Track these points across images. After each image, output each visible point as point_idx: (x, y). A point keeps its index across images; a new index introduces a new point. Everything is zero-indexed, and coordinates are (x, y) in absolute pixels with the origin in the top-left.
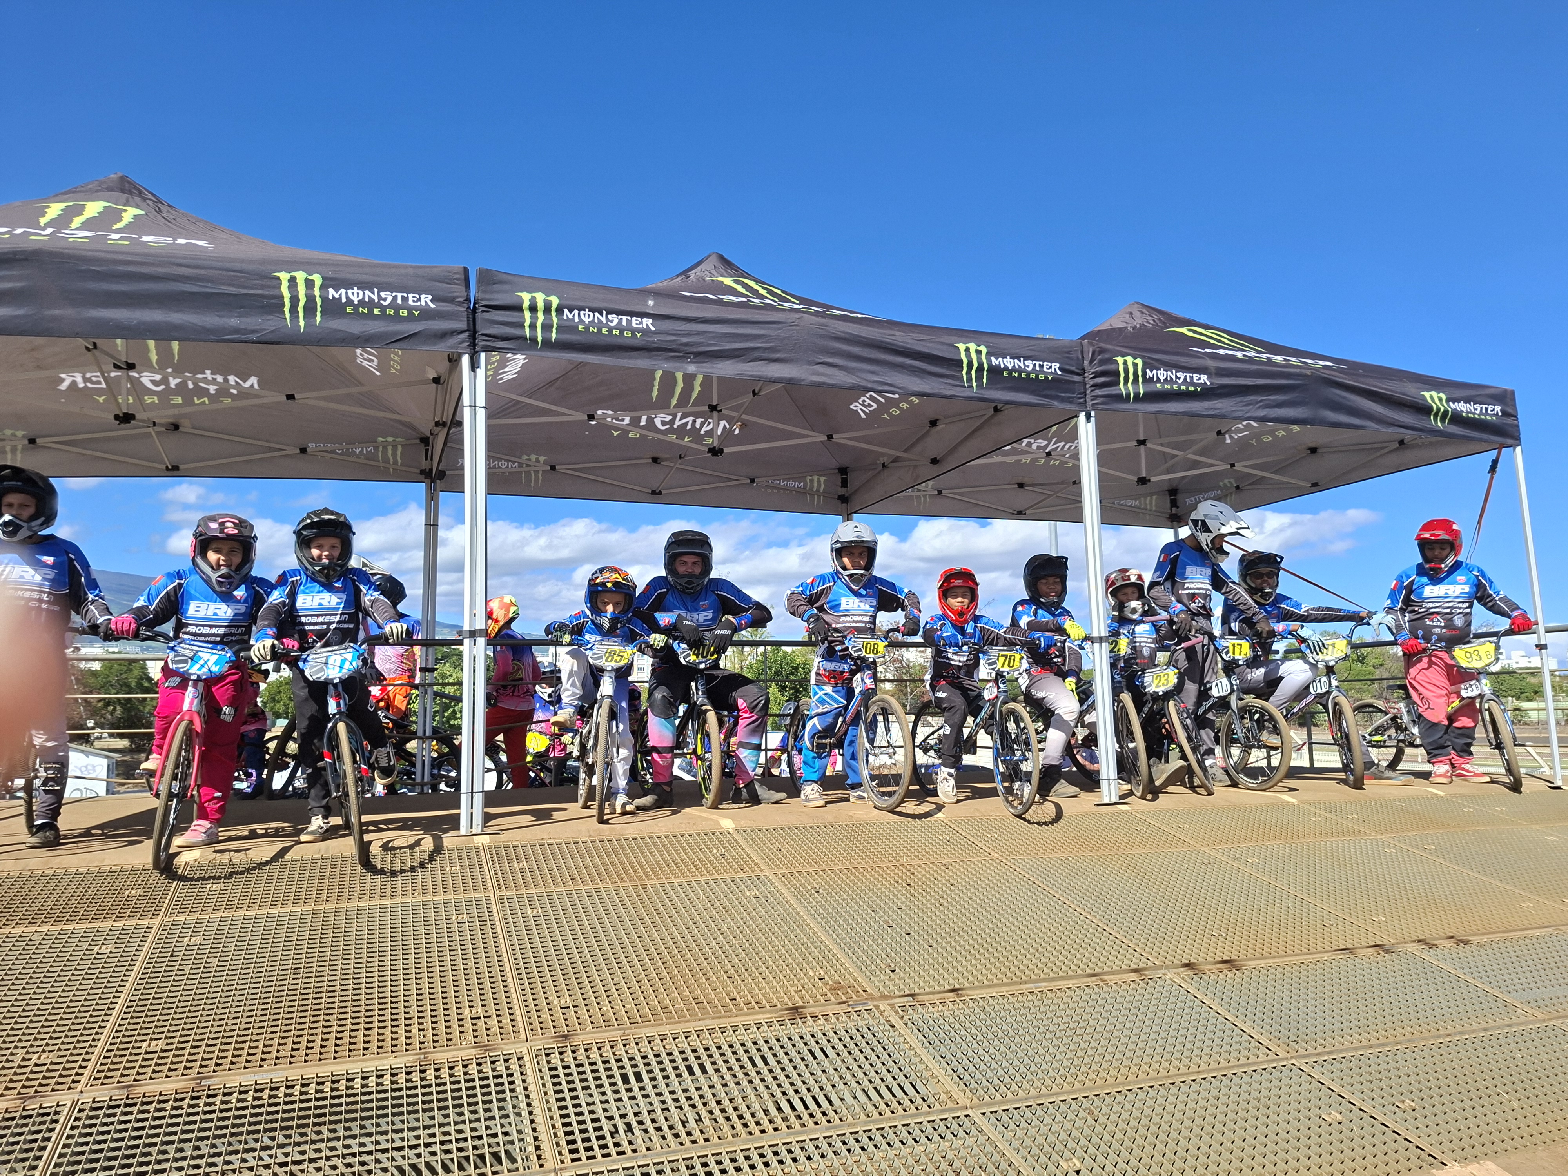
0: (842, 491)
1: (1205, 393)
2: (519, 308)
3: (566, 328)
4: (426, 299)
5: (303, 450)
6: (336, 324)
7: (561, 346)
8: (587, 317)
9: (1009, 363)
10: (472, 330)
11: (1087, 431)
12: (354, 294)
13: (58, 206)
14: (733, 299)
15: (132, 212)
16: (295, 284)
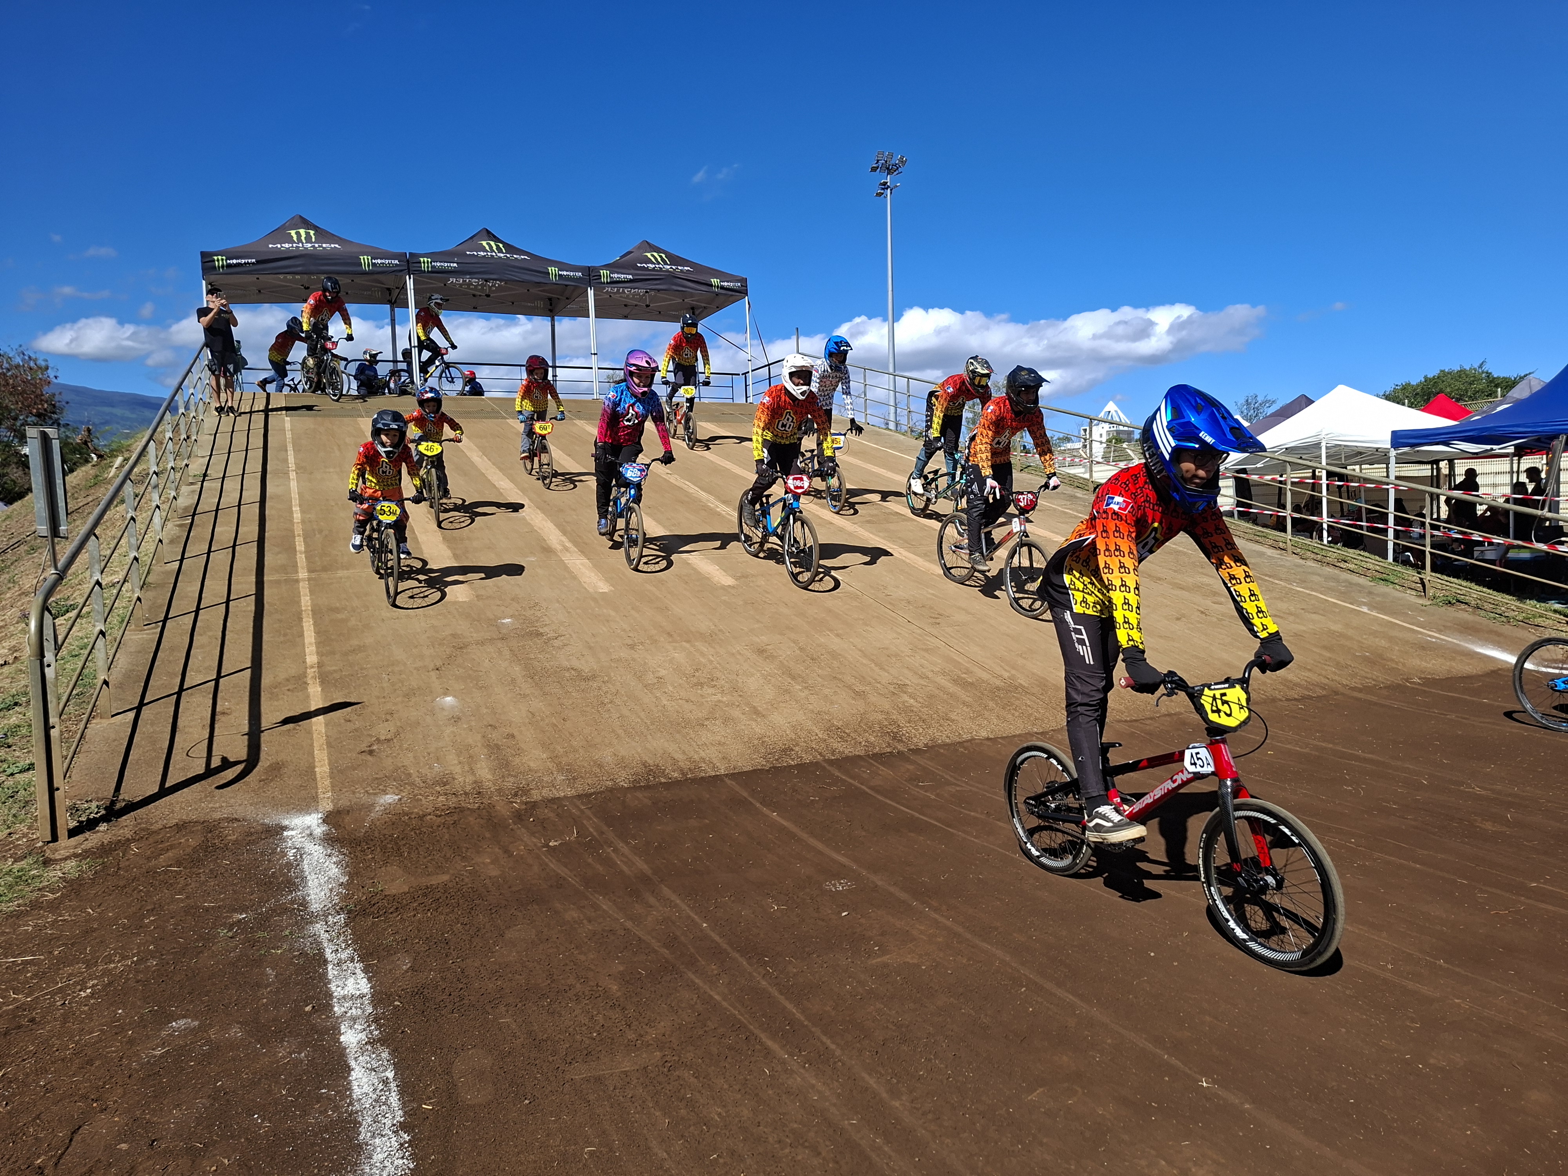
0: (550, 307)
1: (631, 281)
3: (433, 267)
4: (397, 262)
6: (375, 269)
7: (432, 272)
8: (438, 264)
9: (565, 273)
10: (409, 269)
11: (591, 293)
12: (379, 261)
13: (293, 233)
14: (482, 253)
15: (312, 232)
16: (365, 259)
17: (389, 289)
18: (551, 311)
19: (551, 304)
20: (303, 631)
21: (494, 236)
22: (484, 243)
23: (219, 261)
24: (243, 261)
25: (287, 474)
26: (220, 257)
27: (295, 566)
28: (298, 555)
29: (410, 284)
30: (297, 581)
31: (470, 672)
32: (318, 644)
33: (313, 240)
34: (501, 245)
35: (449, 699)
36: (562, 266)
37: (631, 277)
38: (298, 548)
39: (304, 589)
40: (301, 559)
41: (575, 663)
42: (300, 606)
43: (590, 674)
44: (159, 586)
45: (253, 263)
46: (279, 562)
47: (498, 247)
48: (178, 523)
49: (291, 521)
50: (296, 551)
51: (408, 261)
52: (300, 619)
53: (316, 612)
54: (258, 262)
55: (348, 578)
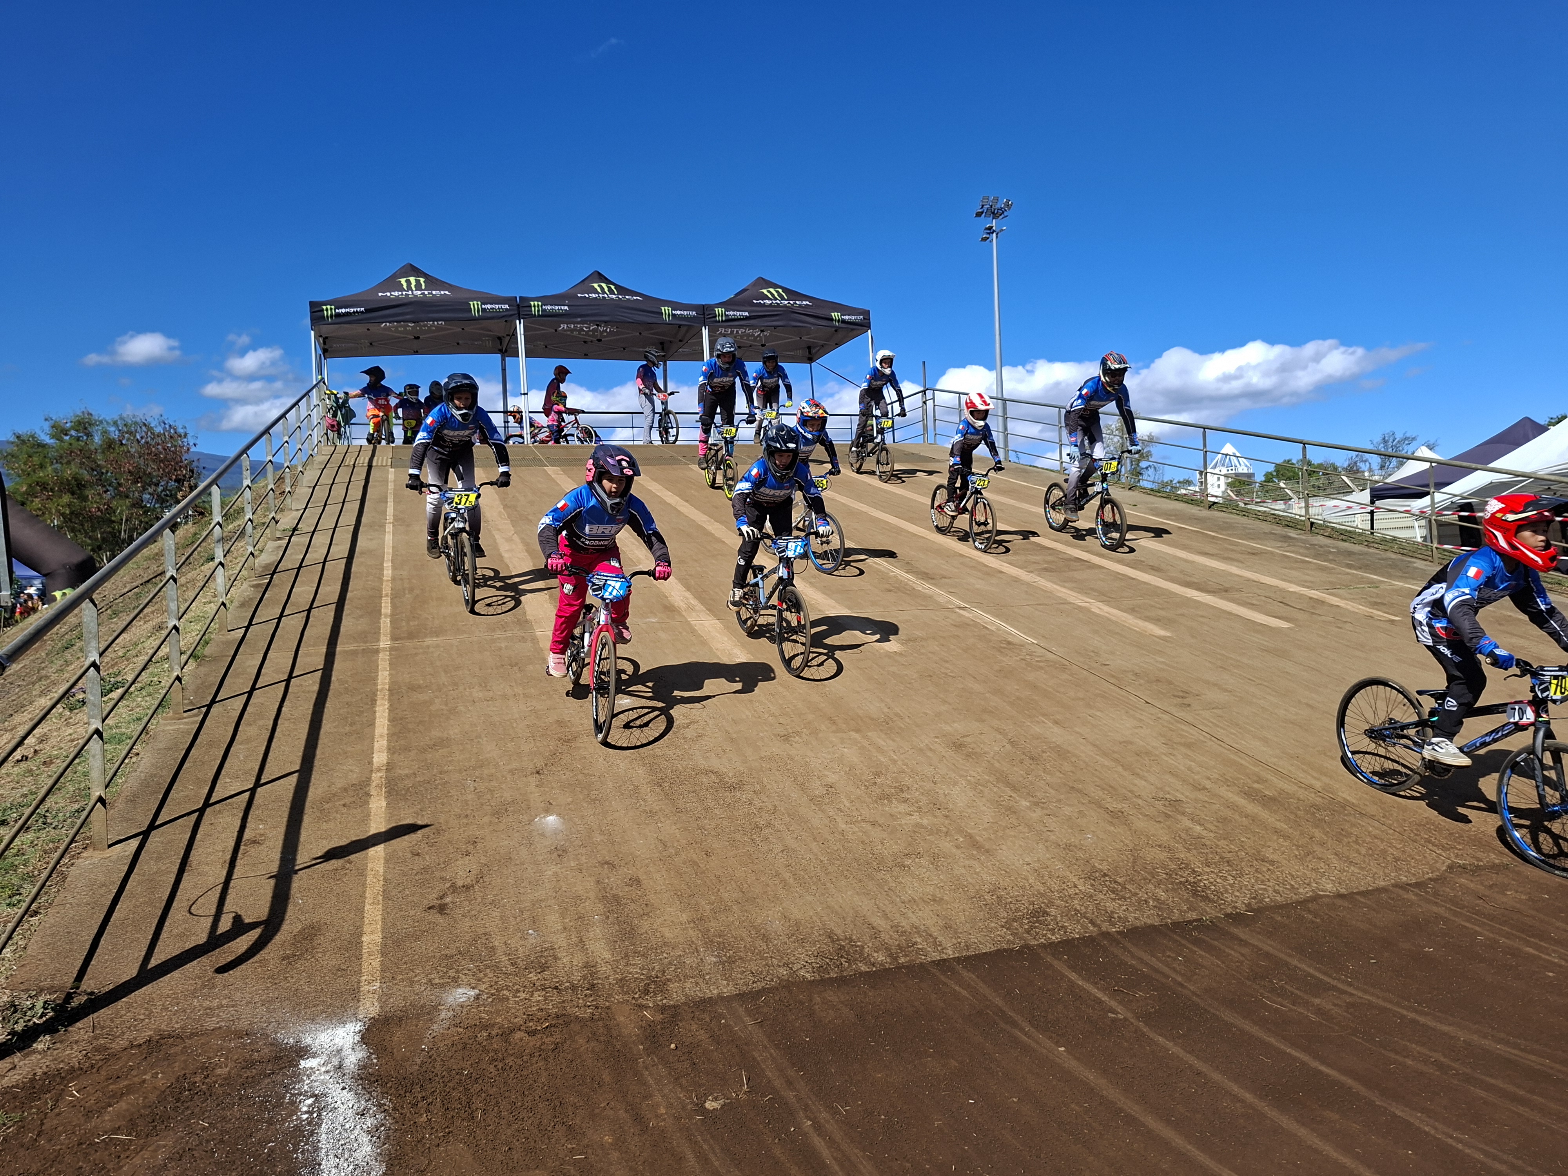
1: (747, 318)
2: (530, 306)
3: (544, 310)
4: (507, 306)
5: (458, 344)
6: (485, 314)
7: (542, 316)
8: (549, 307)
9: (678, 312)
10: (519, 314)
11: (705, 332)
12: (489, 306)
13: (403, 281)
14: (594, 295)
15: (422, 280)
16: (475, 305)
17: (500, 338)
20: (375, 719)
21: (606, 279)
22: (596, 285)
23: (328, 310)
24: (352, 310)
25: (383, 526)
26: (329, 307)
27: (377, 632)
28: (383, 619)
29: (520, 328)
30: (377, 651)
31: (580, 777)
32: (391, 736)
33: (423, 287)
34: (613, 287)
35: (552, 819)
36: (675, 305)
37: (747, 314)
38: (383, 611)
39: (383, 661)
40: (385, 624)
41: (715, 763)
42: (376, 684)
43: (735, 780)
44: (215, 659)
45: (362, 312)
46: (359, 627)
47: (610, 289)
48: (255, 583)
49: (380, 579)
50: (380, 615)
51: (518, 305)
52: (374, 701)
53: (394, 691)
54: (367, 311)
55: (438, 646)
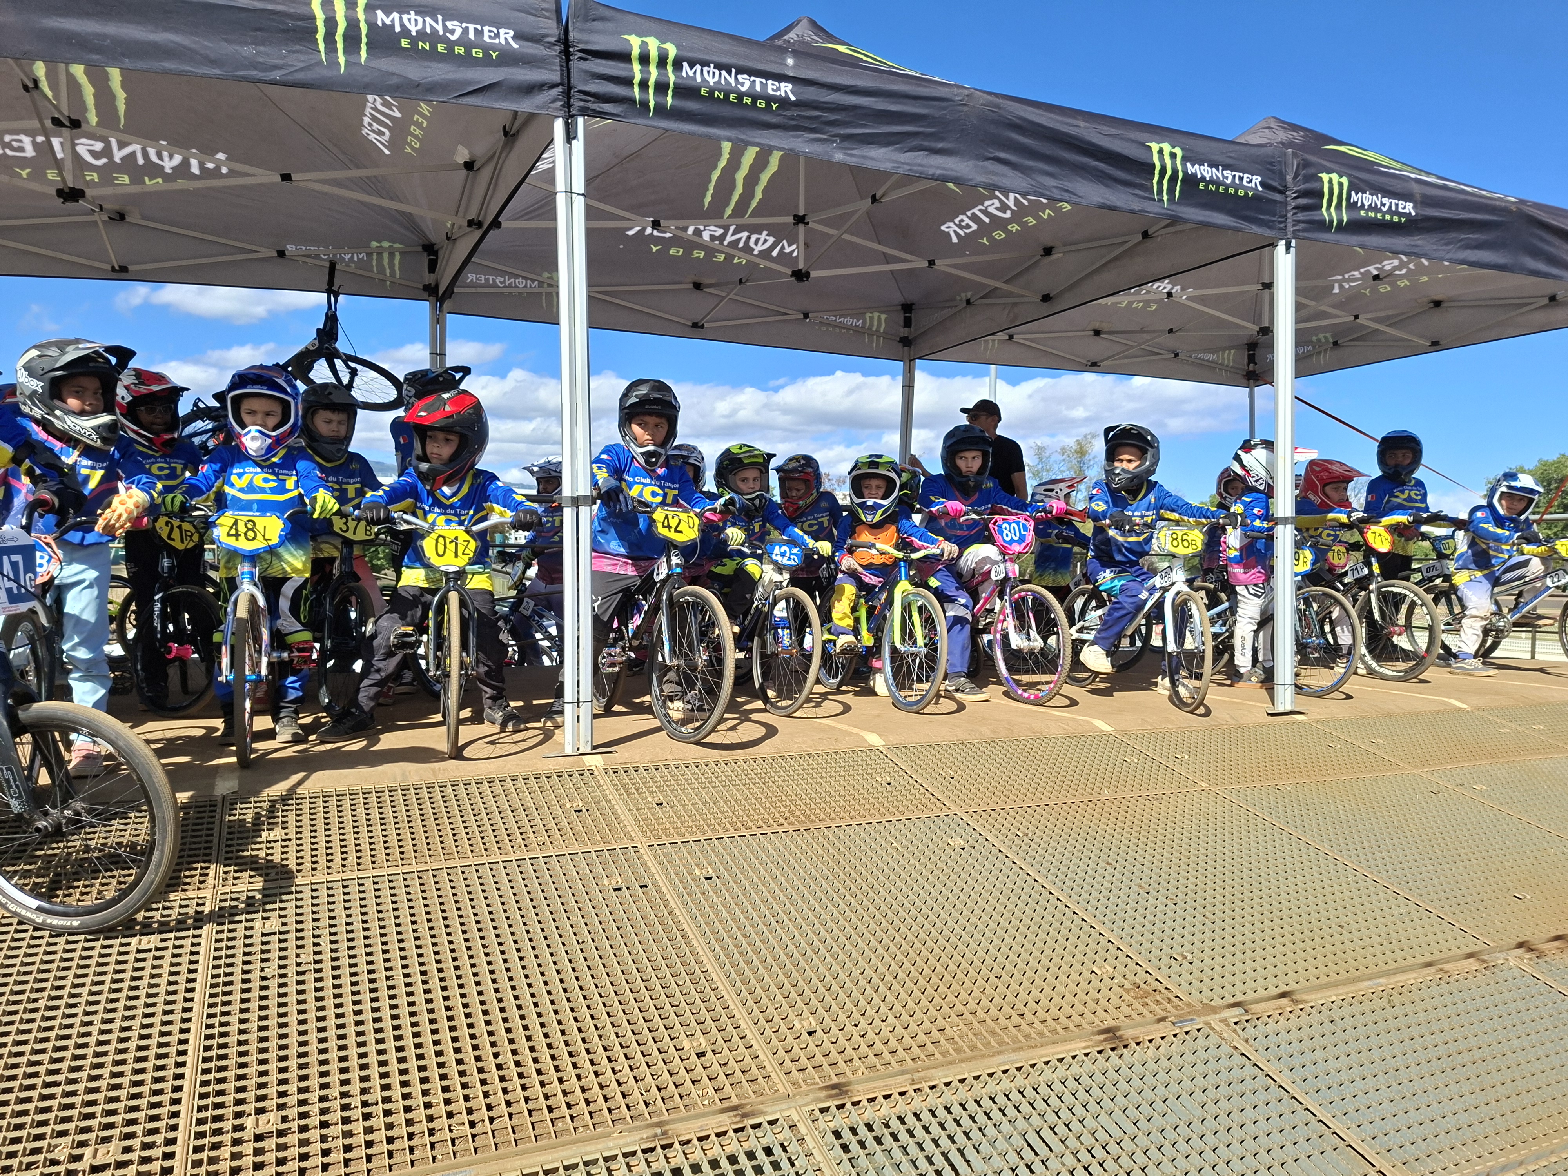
0: (905, 332)
2: (626, 57)
3: (685, 90)
7: (679, 115)
8: (711, 76)
9: (1205, 171)
10: (564, 84)
18: (906, 342)
19: (907, 323)
36: (1194, 146)
